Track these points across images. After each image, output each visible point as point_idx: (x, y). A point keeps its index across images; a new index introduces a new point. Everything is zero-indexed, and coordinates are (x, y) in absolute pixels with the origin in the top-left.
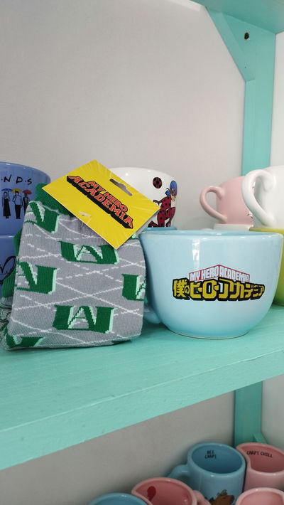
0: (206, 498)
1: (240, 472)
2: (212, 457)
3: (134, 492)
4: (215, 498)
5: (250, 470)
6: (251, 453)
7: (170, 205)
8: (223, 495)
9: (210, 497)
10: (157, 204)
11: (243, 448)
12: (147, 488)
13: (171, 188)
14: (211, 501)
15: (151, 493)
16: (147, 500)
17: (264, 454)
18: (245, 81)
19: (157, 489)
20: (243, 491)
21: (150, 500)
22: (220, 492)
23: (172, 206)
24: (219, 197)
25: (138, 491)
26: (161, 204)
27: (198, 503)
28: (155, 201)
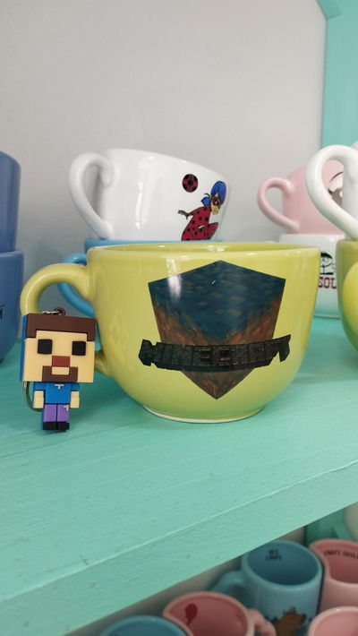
0: (267, 618)
1: (315, 583)
2: (276, 558)
3: (166, 613)
4: (279, 618)
5: (329, 579)
6: (331, 552)
7: (207, 219)
8: (292, 614)
9: (272, 617)
10: (184, 216)
11: (319, 547)
12: (184, 606)
13: (214, 192)
14: (275, 622)
15: (191, 612)
17: (347, 554)
18: (327, 19)
19: (198, 606)
20: (318, 611)
21: (188, 624)
22: (287, 609)
23: (211, 222)
24: (286, 194)
25: (171, 612)
26: (190, 217)
27: (257, 628)
28: (181, 212)
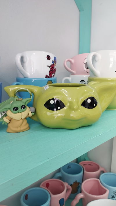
0: (69, 184)
1: (81, 173)
2: (70, 168)
3: (41, 186)
4: (72, 184)
5: (85, 172)
6: (85, 165)
7: (54, 68)
8: (76, 183)
9: (70, 184)
10: (49, 67)
11: (81, 163)
12: (46, 183)
13: (54, 60)
14: (71, 185)
15: (48, 185)
16: (46, 188)
17: (89, 165)
18: (80, 12)
20: (83, 181)
21: (47, 188)
22: (74, 181)
24: (71, 63)
25: (42, 185)
26: (50, 67)
27: (67, 187)
28: (48, 66)
